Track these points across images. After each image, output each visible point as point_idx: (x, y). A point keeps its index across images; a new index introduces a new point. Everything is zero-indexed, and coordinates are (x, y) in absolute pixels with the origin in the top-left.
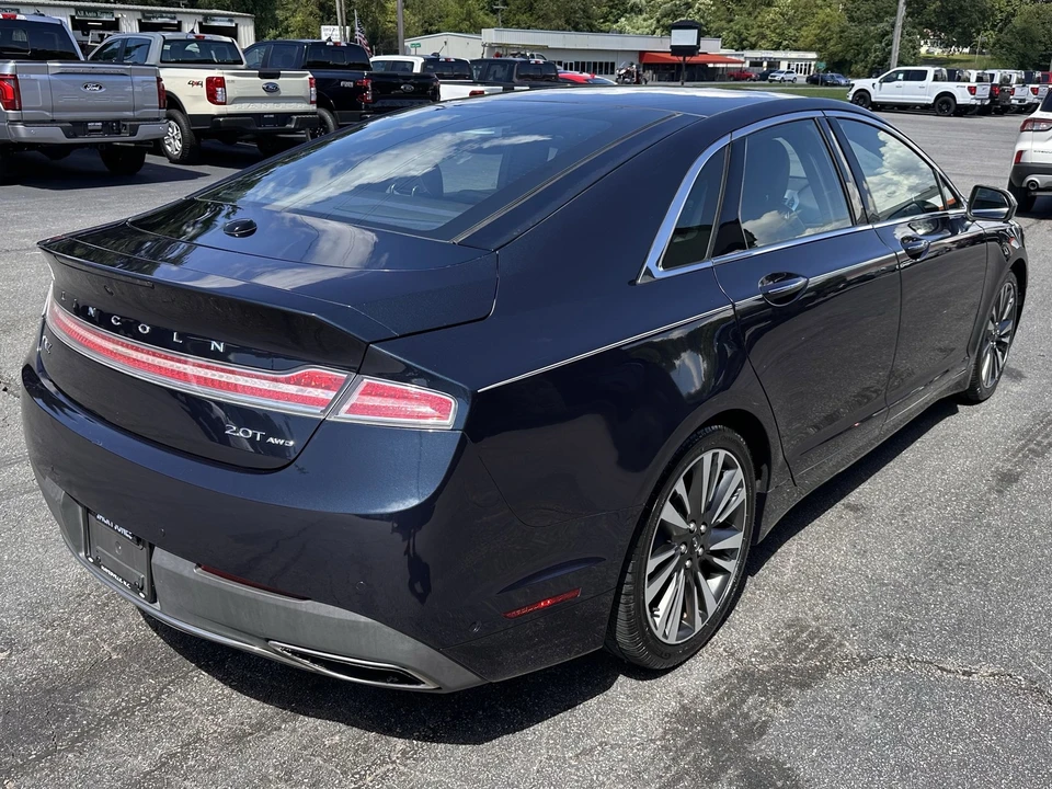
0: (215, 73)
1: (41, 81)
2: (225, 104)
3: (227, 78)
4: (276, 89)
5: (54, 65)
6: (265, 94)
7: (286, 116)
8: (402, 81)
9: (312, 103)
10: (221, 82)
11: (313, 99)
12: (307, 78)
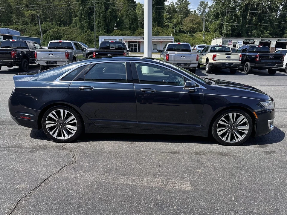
0: (215, 54)
1: (173, 56)
2: (216, 60)
3: (217, 55)
4: (230, 57)
5: (176, 52)
6: (226, 58)
7: (232, 64)
8: (269, 55)
9: (240, 60)
10: (215, 56)
11: (241, 60)
12: (239, 55)
